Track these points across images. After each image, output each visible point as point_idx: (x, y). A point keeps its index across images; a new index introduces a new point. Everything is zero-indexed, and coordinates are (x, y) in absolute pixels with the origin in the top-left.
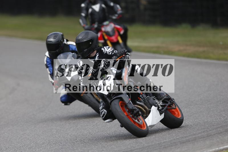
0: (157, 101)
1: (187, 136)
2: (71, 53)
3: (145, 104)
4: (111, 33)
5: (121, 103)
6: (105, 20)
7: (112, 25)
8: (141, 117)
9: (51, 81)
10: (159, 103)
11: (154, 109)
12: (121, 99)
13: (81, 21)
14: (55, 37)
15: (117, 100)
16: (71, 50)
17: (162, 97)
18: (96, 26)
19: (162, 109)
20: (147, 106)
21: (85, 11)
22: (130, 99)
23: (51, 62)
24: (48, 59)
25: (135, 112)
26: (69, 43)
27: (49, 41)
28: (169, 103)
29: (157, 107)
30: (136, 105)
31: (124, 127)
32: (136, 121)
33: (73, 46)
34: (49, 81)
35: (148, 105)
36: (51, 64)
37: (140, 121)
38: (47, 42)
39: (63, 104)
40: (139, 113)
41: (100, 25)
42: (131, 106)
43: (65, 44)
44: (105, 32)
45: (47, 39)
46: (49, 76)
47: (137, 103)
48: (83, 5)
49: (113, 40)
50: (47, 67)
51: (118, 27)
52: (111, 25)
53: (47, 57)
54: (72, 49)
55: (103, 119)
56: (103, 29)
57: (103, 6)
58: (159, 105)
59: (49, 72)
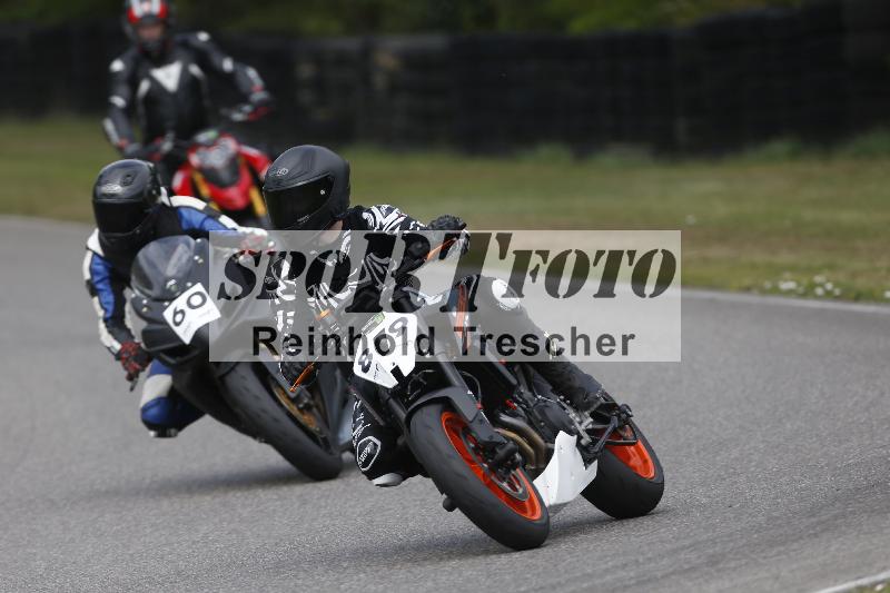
0: (572, 415)
1: (559, 583)
2: (192, 241)
3: (530, 423)
4: (225, 176)
5: (447, 420)
6: (203, 126)
7: (230, 145)
8: (519, 472)
9: (109, 345)
10: (580, 423)
11: (564, 442)
12: (447, 404)
13: (109, 126)
14: (129, 178)
15: (433, 410)
16: (185, 226)
17: (590, 398)
18: (167, 146)
19: (591, 443)
20: (537, 431)
21: (124, 89)
22: (479, 406)
23: (107, 274)
24: (99, 261)
25: (501, 453)
26: (178, 201)
27: (105, 195)
28: (615, 422)
29: (576, 437)
30: (498, 427)
31: (461, 509)
32: (505, 485)
33: (193, 211)
34: (102, 344)
35: (542, 427)
36: (107, 281)
37: (518, 487)
38: (95, 195)
39: (152, 433)
40: (515, 458)
41: (184, 143)
42: (484, 431)
43: (164, 204)
44: (201, 170)
45: (99, 183)
46: (102, 326)
47: (503, 422)
48: (117, 66)
49: (230, 200)
50: (94, 291)
51: (252, 152)
52: (223, 146)
53: (95, 254)
54: (189, 223)
55: (364, 473)
56: (195, 159)
57: (195, 70)
58: (581, 428)
59: (101, 313)
